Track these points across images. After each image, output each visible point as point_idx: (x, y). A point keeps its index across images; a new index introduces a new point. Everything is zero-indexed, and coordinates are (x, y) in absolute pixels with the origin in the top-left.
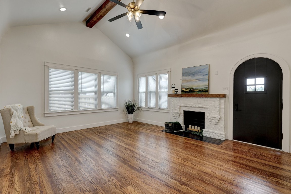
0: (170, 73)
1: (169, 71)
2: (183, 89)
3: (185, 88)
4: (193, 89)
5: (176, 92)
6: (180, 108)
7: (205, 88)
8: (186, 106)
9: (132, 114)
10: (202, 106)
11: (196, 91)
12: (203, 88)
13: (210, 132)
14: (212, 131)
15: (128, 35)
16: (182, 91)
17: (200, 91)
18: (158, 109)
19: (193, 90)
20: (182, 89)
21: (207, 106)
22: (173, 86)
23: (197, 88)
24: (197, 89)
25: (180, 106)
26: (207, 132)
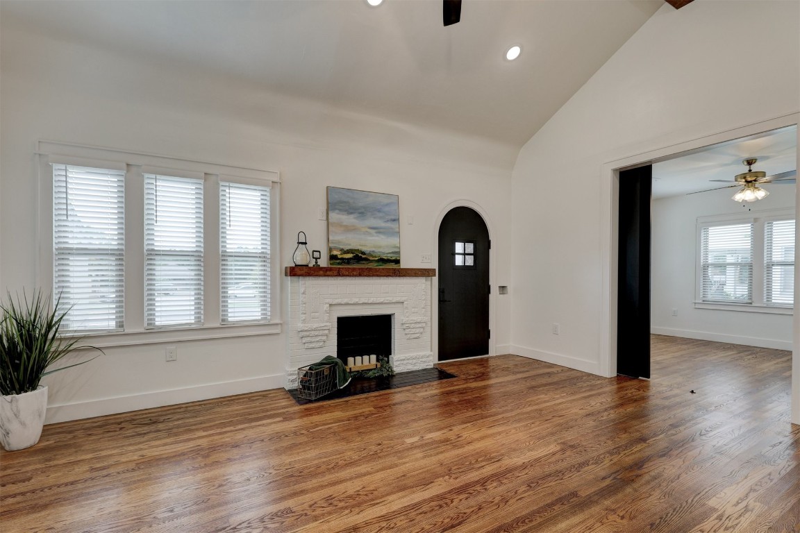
0: (278, 187)
1: (275, 178)
2: (335, 253)
3: (342, 250)
4: (363, 253)
5: (316, 259)
6: (330, 312)
7: (393, 253)
8: (350, 302)
10: (391, 299)
11: (371, 258)
12: (388, 252)
16: (333, 257)
17: (382, 261)
18: (210, 330)
19: (363, 256)
20: (330, 250)
21: (402, 299)
22: (302, 238)
23: (373, 251)
24: (374, 255)
26: (401, 360)
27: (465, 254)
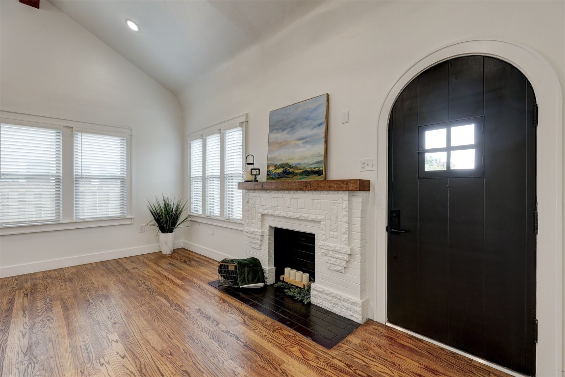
0: (245, 125)
1: (243, 119)
2: (271, 169)
3: (276, 166)
4: (290, 167)
5: (255, 175)
6: (262, 220)
7: (317, 163)
8: (273, 214)
9: (171, 231)
10: (306, 215)
11: (297, 171)
12: (312, 162)
13: (327, 294)
14: (331, 290)
15: (132, 26)
16: (269, 174)
17: (307, 173)
18: (225, 222)
19: (291, 170)
20: (268, 166)
21: (320, 217)
22: (250, 160)
23: (299, 164)
24: (299, 167)
25: (263, 215)
26: (319, 291)
27: (449, 149)
